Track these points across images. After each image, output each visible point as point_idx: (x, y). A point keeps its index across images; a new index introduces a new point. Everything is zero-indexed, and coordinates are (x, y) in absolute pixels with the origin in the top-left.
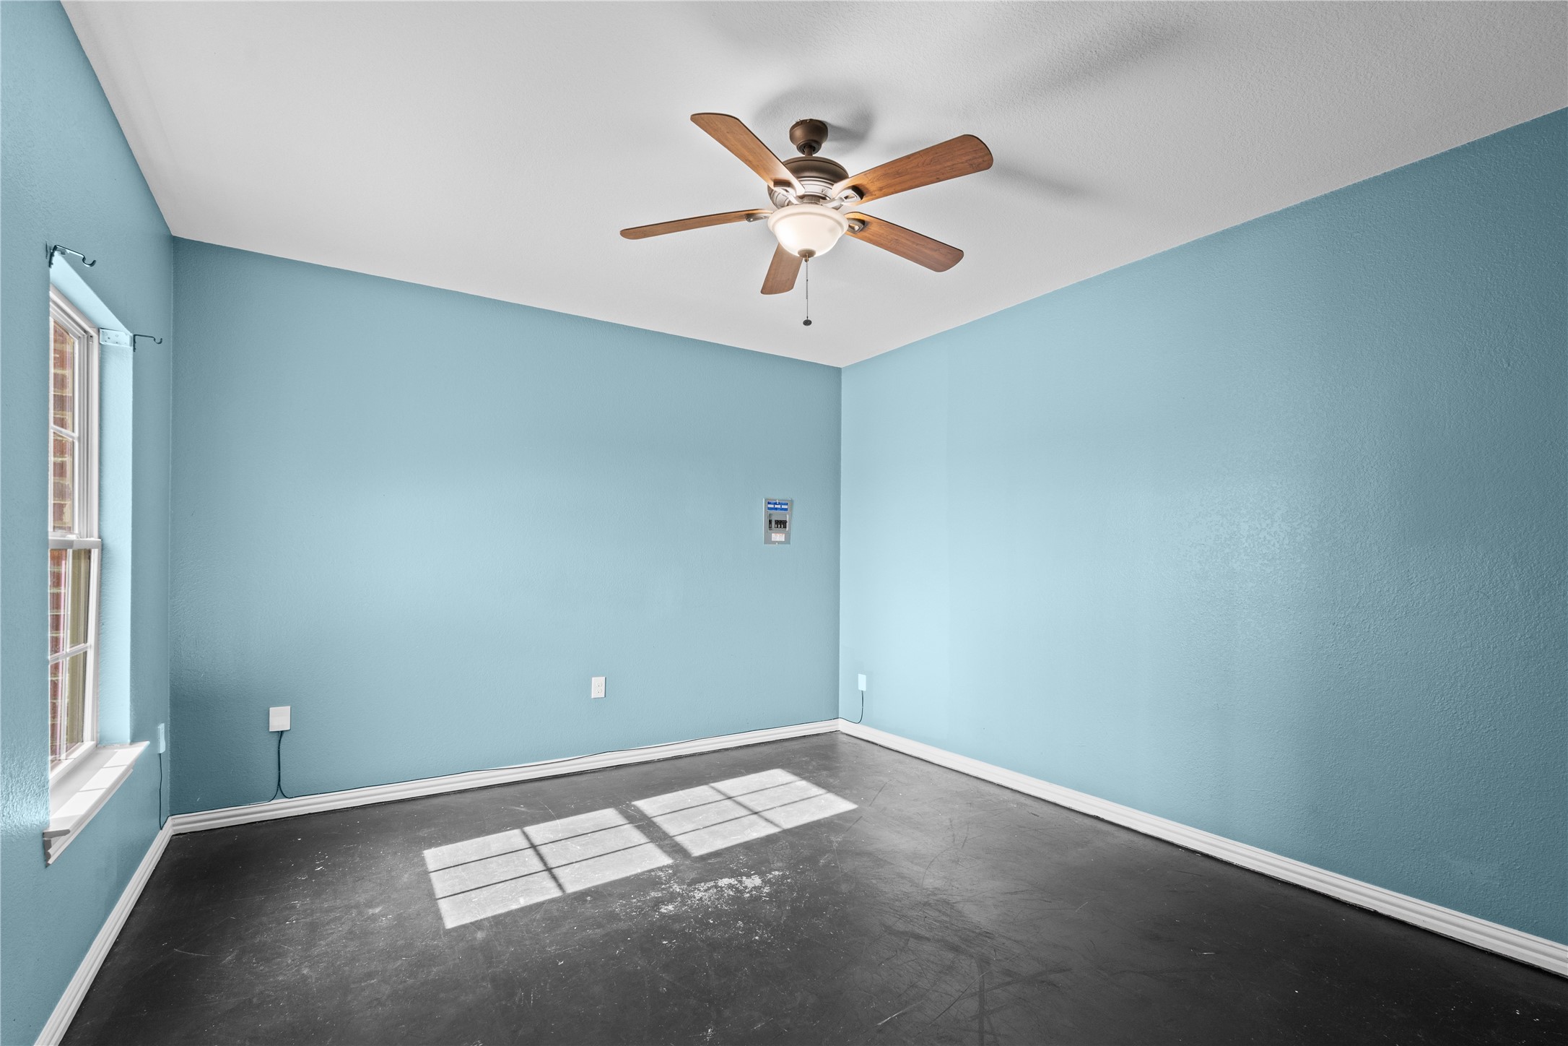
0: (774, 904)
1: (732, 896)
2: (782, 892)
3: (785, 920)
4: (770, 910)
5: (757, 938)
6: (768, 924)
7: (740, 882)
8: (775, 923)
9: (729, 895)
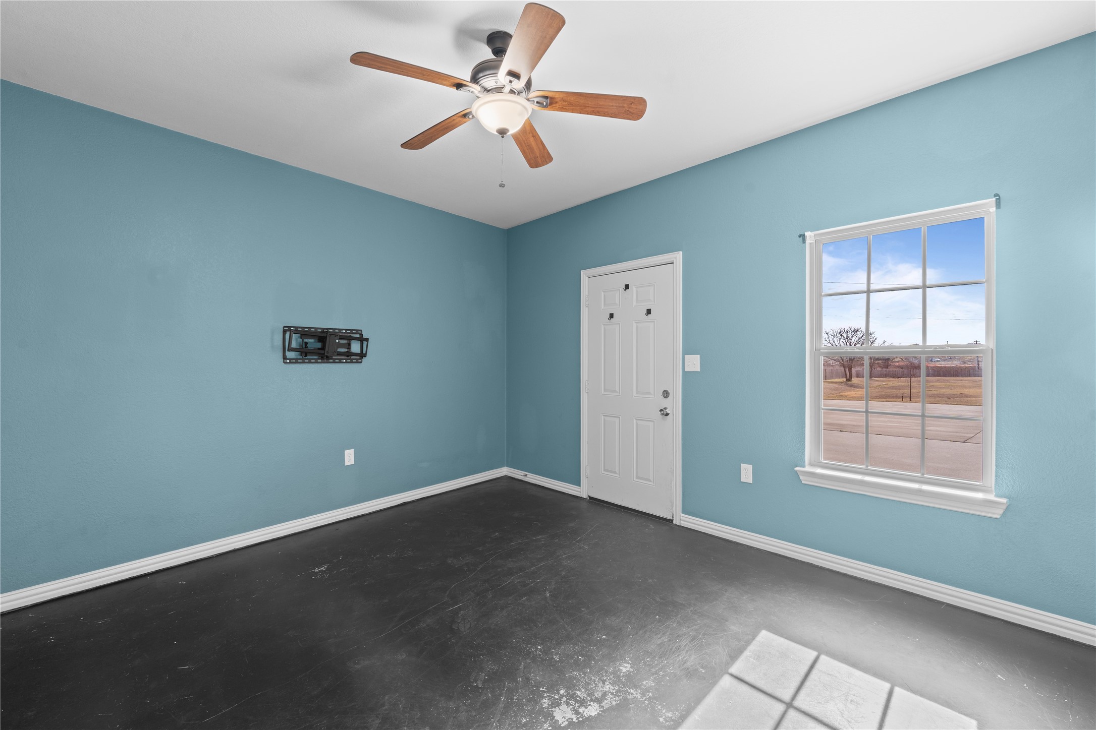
0: (533, 683)
1: (576, 690)
2: (529, 701)
3: (520, 666)
4: (536, 676)
5: (539, 647)
6: (534, 659)
7: (577, 713)
8: (528, 661)
9: (579, 690)
